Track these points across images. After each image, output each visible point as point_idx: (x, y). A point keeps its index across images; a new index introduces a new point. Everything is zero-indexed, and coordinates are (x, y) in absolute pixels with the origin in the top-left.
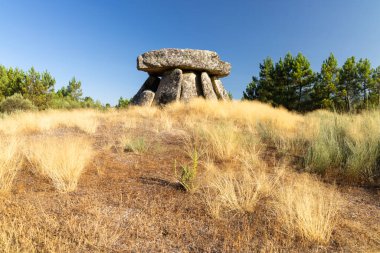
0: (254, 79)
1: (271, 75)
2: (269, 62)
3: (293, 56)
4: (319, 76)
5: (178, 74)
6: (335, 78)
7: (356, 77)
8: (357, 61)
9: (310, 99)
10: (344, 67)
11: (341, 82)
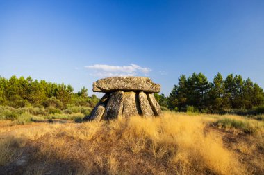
0: (176, 86)
1: (185, 84)
2: (183, 77)
3: (197, 74)
4: (213, 85)
5: (121, 94)
6: (222, 86)
7: (235, 85)
8: (234, 76)
9: (209, 97)
10: (227, 79)
11: (226, 88)
